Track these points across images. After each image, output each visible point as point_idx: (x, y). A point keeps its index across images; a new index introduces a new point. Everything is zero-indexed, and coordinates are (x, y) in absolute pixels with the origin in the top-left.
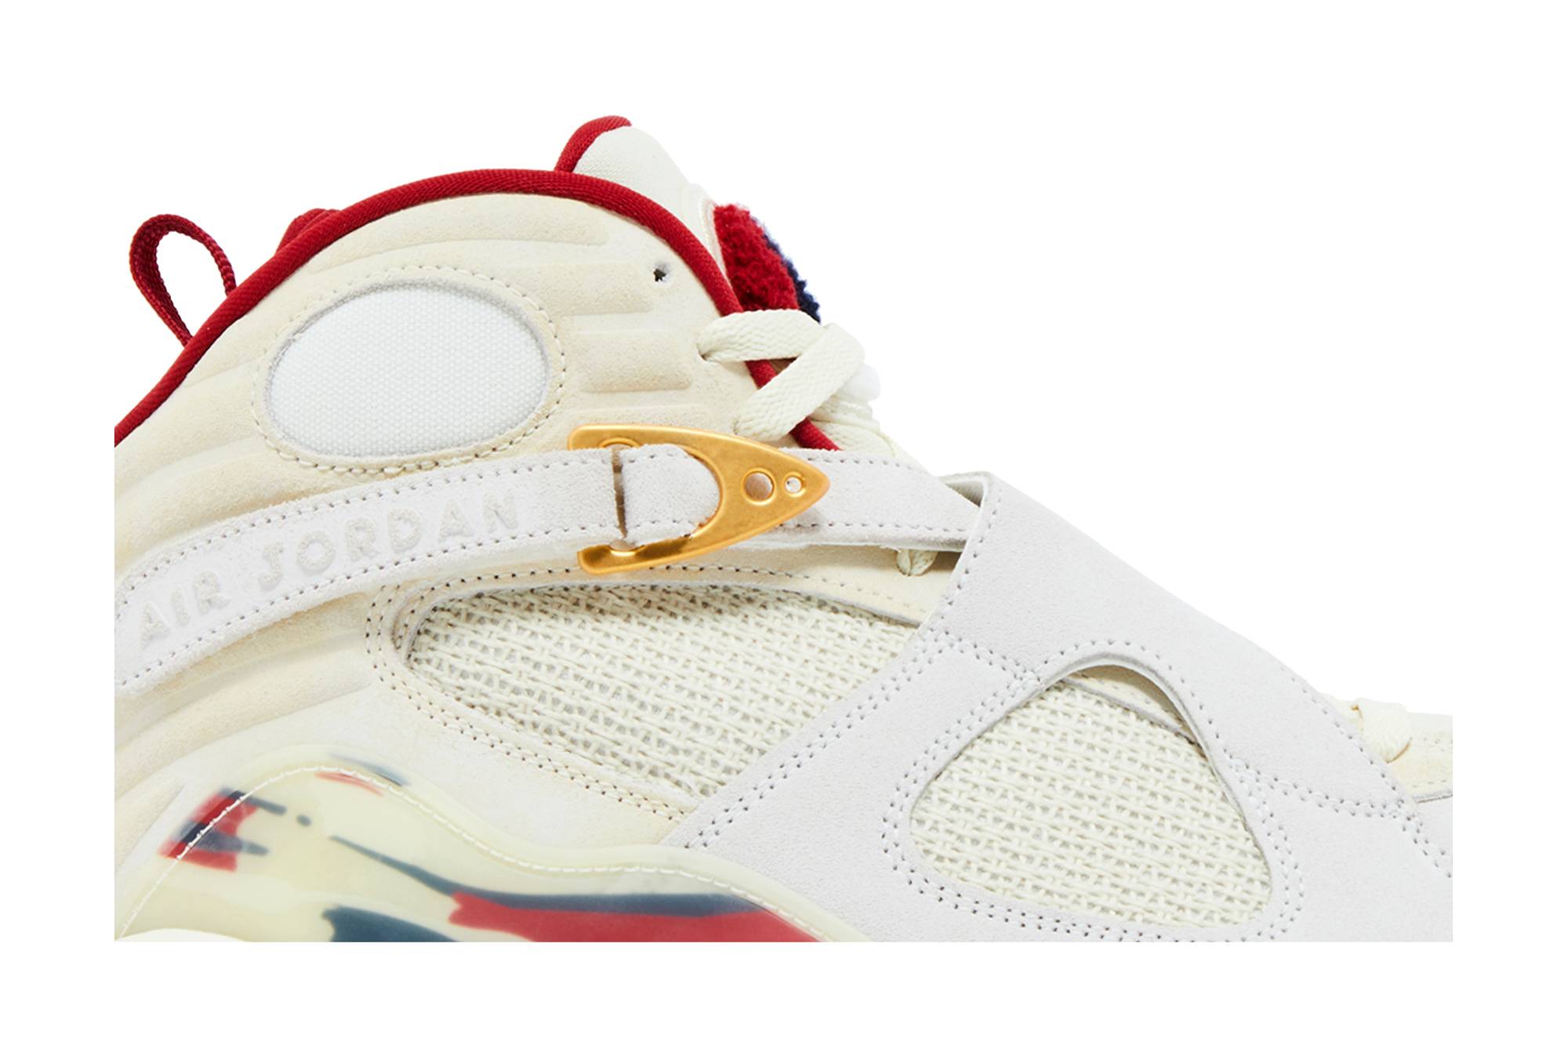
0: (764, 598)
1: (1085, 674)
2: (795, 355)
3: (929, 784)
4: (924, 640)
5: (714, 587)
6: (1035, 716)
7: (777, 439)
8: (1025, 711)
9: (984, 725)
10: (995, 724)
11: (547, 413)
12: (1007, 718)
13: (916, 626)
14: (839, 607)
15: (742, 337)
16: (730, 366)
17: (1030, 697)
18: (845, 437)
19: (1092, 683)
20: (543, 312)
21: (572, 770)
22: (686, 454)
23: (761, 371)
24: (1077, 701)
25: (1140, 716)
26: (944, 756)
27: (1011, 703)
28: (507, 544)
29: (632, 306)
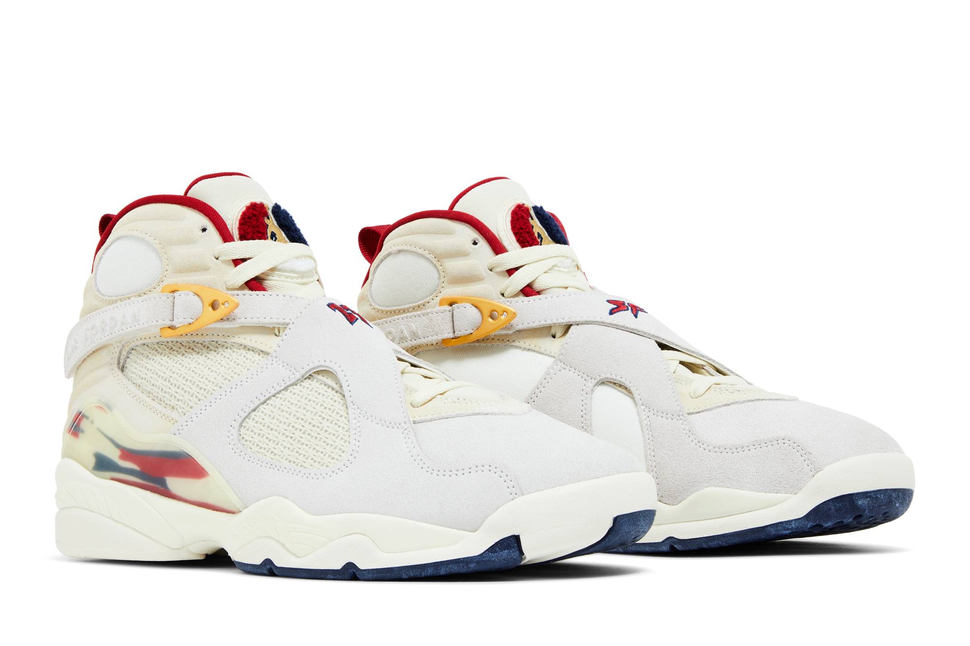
0: (227, 345)
1: (318, 372)
2: (252, 257)
3: (250, 413)
4: (268, 360)
5: (213, 341)
6: (297, 389)
7: (238, 287)
8: (295, 387)
9: (275, 392)
10: (280, 391)
11: (162, 280)
12: (286, 389)
13: (268, 354)
14: (251, 349)
15: (227, 251)
16: (224, 262)
17: (297, 381)
18: (276, 286)
19: (320, 377)
20: (160, 245)
21: (151, 406)
22: (194, 294)
23: (237, 262)
24: (313, 384)
25: (333, 389)
26: (257, 402)
27: (288, 383)
28: (138, 327)
29: (189, 241)
